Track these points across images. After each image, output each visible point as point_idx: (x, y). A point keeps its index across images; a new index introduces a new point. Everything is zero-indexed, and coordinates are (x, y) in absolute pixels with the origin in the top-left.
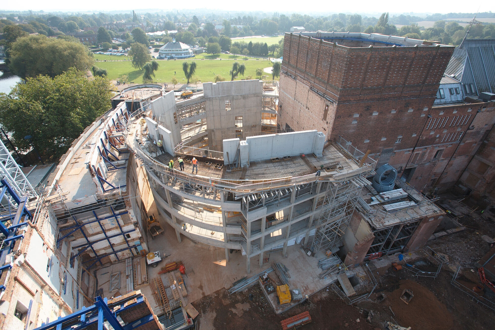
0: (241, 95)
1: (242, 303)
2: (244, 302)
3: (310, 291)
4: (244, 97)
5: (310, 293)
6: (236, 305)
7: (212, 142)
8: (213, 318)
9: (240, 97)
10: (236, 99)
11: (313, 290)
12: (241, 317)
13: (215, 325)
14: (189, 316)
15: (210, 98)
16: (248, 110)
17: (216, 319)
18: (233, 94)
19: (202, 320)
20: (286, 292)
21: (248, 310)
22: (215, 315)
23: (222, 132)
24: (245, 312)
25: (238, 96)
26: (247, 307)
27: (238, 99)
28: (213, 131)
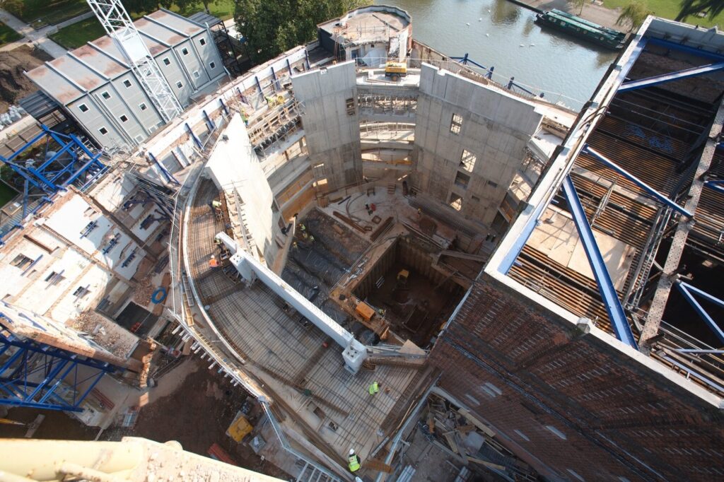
0: (485, 119)
1: (219, 387)
2: (221, 389)
3: (273, 458)
4: (490, 125)
5: (269, 459)
6: (215, 383)
7: (416, 165)
8: (192, 371)
9: (481, 120)
10: (473, 121)
11: (275, 462)
12: (206, 397)
13: (188, 377)
14: (182, 350)
15: (427, 95)
16: (490, 152)
17: (192, 374)
18: (471, 109)
19: (186, 362)
20: (239, 432)
21: (217, 399)
22: (196, 370)
23: (435, 159)
24: (214, 398)
25: (478, 116)
26: (219, 395)
27: (476, 122)
28: (421, 149)
